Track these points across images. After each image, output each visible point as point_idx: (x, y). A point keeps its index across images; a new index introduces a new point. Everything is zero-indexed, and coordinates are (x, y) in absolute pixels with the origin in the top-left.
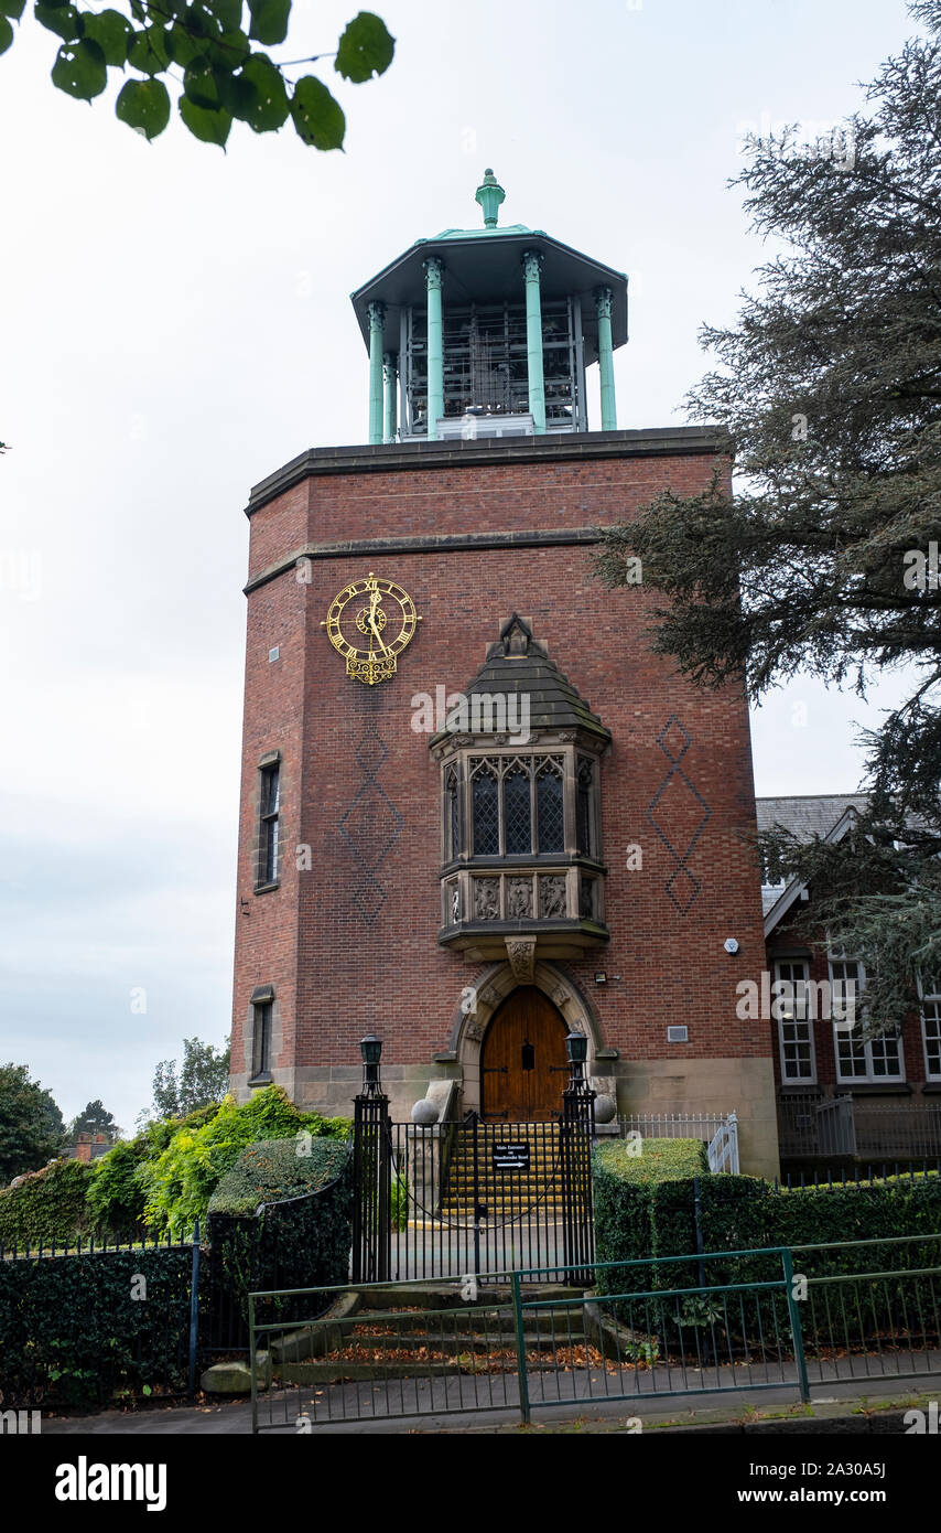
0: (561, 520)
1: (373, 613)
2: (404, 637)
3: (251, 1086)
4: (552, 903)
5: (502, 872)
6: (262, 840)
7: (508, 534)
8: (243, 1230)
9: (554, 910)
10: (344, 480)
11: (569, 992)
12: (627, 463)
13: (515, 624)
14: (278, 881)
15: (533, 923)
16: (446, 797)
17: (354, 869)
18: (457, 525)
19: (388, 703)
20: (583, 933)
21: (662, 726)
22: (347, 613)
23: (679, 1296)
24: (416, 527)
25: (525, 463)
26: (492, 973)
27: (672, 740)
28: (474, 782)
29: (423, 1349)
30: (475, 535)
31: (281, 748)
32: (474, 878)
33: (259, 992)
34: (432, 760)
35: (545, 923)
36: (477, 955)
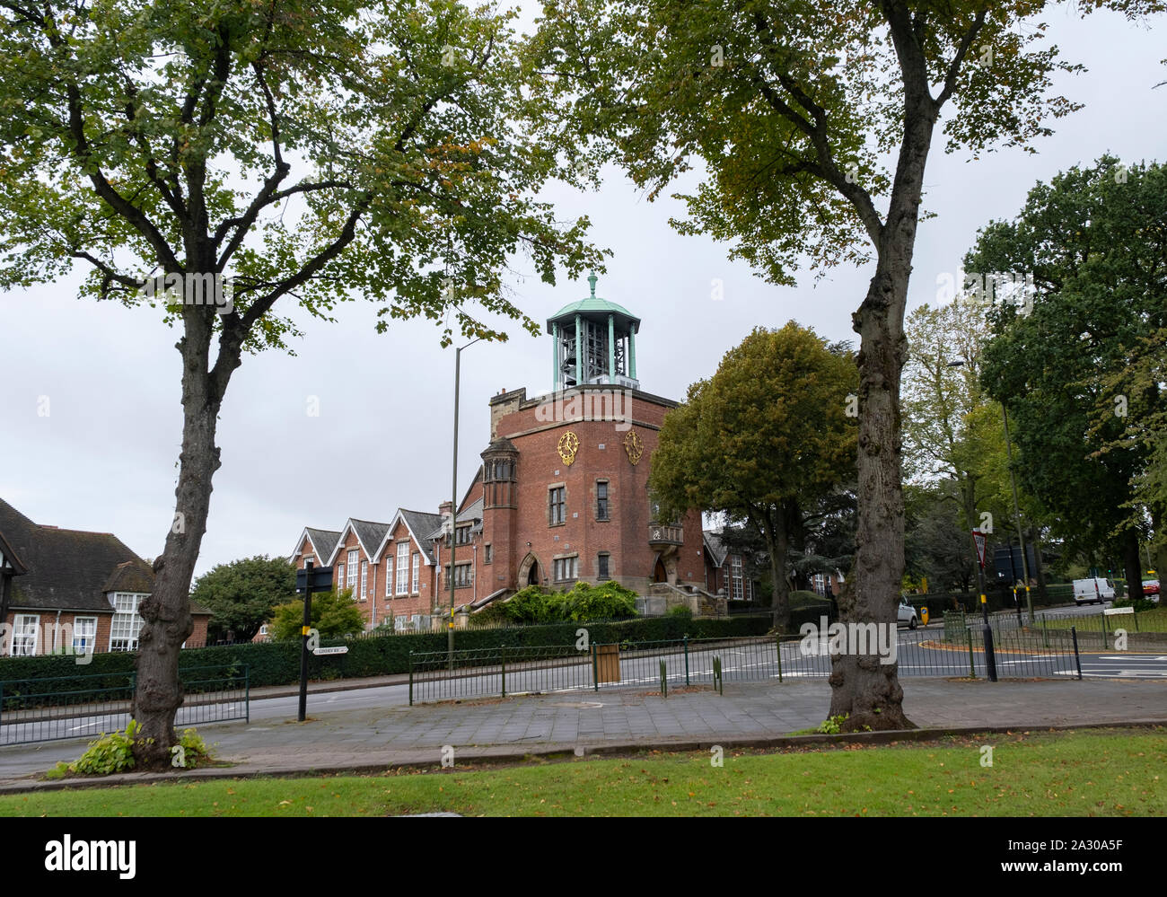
1: (634, 443)
2: (640, 452)
6: (597, 504)
14: (609, 519)
16: (650, 502)
19: (637, 471)
22: (629, 441)
24: (640, 418)
26: (659, 554)
31: (608, 478)
33: (601, 552)
36: (658, 549)
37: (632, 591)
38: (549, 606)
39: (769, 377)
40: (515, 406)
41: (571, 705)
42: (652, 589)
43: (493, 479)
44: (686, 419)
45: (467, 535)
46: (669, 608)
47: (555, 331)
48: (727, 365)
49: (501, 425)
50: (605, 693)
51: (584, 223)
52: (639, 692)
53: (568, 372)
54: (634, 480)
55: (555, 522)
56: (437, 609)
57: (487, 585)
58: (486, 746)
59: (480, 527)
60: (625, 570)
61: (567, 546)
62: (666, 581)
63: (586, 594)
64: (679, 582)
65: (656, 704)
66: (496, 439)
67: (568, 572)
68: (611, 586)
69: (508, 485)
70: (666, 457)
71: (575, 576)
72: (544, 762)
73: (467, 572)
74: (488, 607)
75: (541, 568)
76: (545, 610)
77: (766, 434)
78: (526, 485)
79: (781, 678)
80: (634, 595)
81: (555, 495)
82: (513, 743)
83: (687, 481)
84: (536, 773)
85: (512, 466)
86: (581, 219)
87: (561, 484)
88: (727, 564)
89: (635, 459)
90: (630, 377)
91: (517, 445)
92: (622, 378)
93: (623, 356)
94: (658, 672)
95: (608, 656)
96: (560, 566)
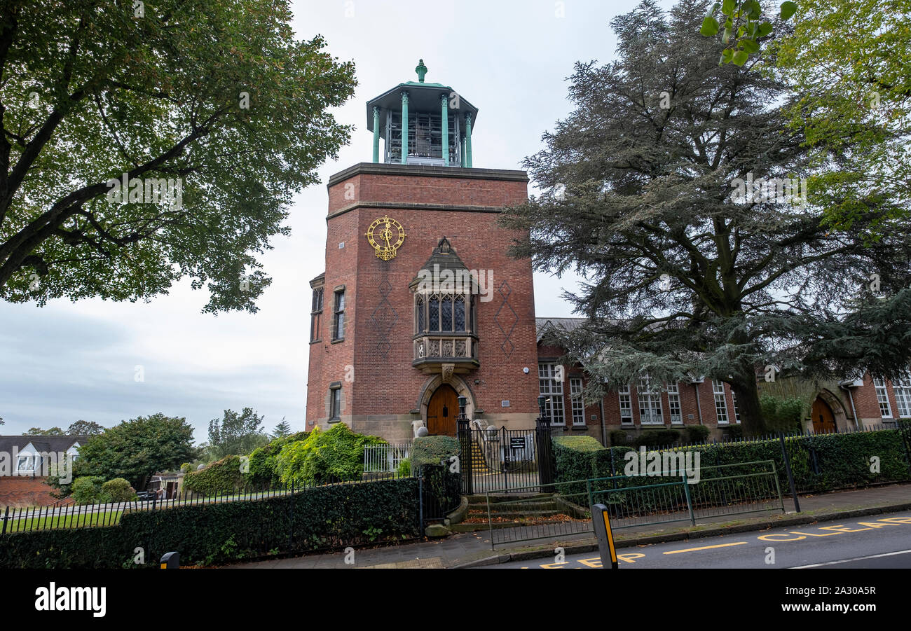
0: (462, 201)
1: (387, 232)
2: (400, 242)
3: (329, 423)
4: (460, 351)
5: (441, 338)
6: (335, 321)
7: (442, 205)
8: (439, 471)
9: (461, 354)
10: (375, 177)
11: (464, 386)
12: (489, 182)
13: (444, 241)
14: (343, 338)
15: (453, 359)
16: (416, 308)
17: (378, 334)
18: (421, 199)
19: (392, 268)
20: (473, 363)
21: (500, 285)
22: (376, 230)
23: (607, 493)
24: (405, 198)
25: (449, 178)
26: (434, 378)
27: (504, 290)
28: (430, 302)
29: (500, 518)
30: (428, 204)
31: (345, 284)
32: (430, 340)
33: (333, 384)
34: (410, 292)
35: (457, 359)
36: (429, 371)
54: (385, 281)
64: (479, 415)
89: (388, 252)
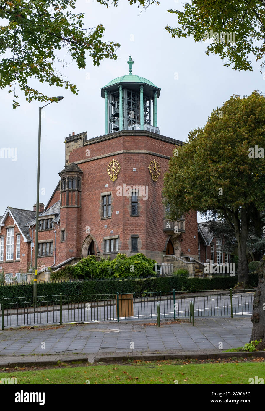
37: (153, 260)
38: (101, 269)
39: (239, 128)
40: (80, 143)
41: (101, 330)
42: (165, 259)
43: (67, 189)
44: (186, 153)
45: (51, 224)
46: (175, 270)
47: (106, 96)
48: (214, 118)
49: (72, 155)
50: (123, 323)
51: (101, 29)
52: (144, 323)
53: (114, 122)
54: (154, 191)
55: (105, 216)
56: (30, 270)
57: (62, 255)
58: (43, 355)
59: (58, 219)
60: (148, 247)
61: (112, 231)
62: (174, 254)
63: (123, 261)
64: (182, 254)
65: (152, 331)
66: (69, 164)
67: (112, 248)
68: (139, 256)
69: (76, 193)
70: (174, 177)
71: (117, 250)
72: (69, 366)
73: (50, 247)
74: (62, 269)
75: (96, 244)
76: (98, 271)
77: (237, 163)
78: (87, 193)
79: (232, 316)
80: (153, 262)
81: (105, 199)
82: (59, 354)
83: (186, 192)
84: (60, 373)
85: (78, 181)
86: (98, 26)
87: (109, 193)
88: (213, 244)
89: (156, 178)
90: (154, 126)
91: (82, 168)
92: (148, 126)
93: (150, 112)
94: (156, 311)
95: (126, 301)
96: (108, 244)
